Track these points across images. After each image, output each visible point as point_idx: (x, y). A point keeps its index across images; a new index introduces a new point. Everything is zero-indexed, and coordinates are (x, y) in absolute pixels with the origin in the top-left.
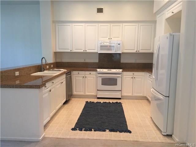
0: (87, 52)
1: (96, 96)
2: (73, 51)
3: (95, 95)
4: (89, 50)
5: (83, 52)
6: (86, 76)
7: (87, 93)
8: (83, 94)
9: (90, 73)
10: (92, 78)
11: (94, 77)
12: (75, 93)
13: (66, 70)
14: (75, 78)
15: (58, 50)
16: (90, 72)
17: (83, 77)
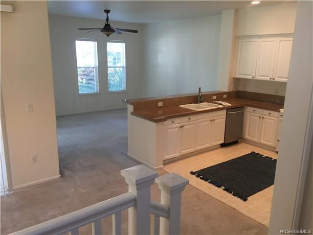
0: (275, 80)
1: (275, 148)
2: (256, 79)
3: (274, 146)
4: (279, 77)
5: (269, 80)
6: (264, 116)
7: (263, 142)
8: (257, 141)
9: (270, 114)
10: (272, 121)
11: (274, 120)
12: (247, 137)
13: (230, 105)
14: (249, 116)
15: (238, 76)
16: (270, 112)
17: (260, 117)
